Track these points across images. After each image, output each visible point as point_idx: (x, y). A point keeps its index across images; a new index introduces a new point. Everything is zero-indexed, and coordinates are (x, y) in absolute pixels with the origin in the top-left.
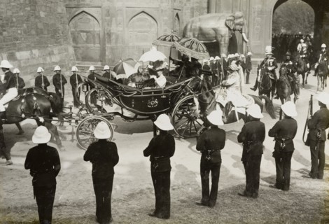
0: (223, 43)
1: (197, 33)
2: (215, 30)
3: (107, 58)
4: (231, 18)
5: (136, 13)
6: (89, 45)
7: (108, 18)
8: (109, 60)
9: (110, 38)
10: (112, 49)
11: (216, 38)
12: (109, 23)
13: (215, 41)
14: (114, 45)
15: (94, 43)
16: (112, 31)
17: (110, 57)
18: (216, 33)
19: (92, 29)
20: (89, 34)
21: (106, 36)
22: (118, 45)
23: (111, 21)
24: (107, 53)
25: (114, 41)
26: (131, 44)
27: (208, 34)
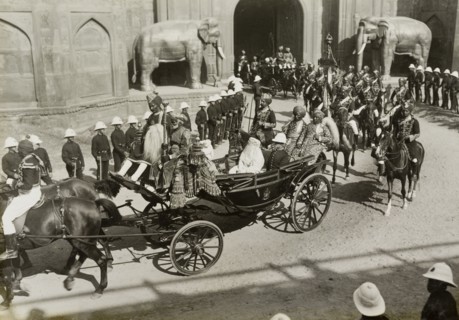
0: (194, 61)
1: (158, 49)
2: (184, 44)
3: (48, 94)
4: (205, 27)
5: (83, 22)
6: (11, 75)
7: (45, 30)
8: (53, 98)
9: (52, 62)
10: (56, 79)
11: (185, 55)
12: (49, 39)
13: (184, 59)
14: (60, 74)
15: (21, 71)
16: (55, 51)
17: (54, 93)
18: (186, 48)
19: (14, 49)
20: (9, 56)
21: (45, 60)
22: (66, 73)
23: (52, 35)
24: (48, 87)
25: (59, 67)
26: (79, 71)
27: (176, 50)
